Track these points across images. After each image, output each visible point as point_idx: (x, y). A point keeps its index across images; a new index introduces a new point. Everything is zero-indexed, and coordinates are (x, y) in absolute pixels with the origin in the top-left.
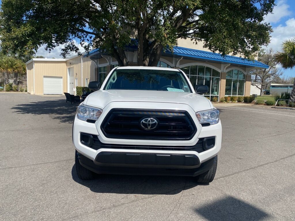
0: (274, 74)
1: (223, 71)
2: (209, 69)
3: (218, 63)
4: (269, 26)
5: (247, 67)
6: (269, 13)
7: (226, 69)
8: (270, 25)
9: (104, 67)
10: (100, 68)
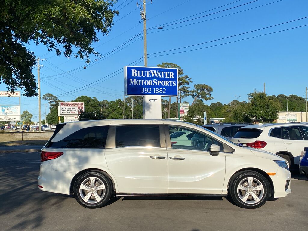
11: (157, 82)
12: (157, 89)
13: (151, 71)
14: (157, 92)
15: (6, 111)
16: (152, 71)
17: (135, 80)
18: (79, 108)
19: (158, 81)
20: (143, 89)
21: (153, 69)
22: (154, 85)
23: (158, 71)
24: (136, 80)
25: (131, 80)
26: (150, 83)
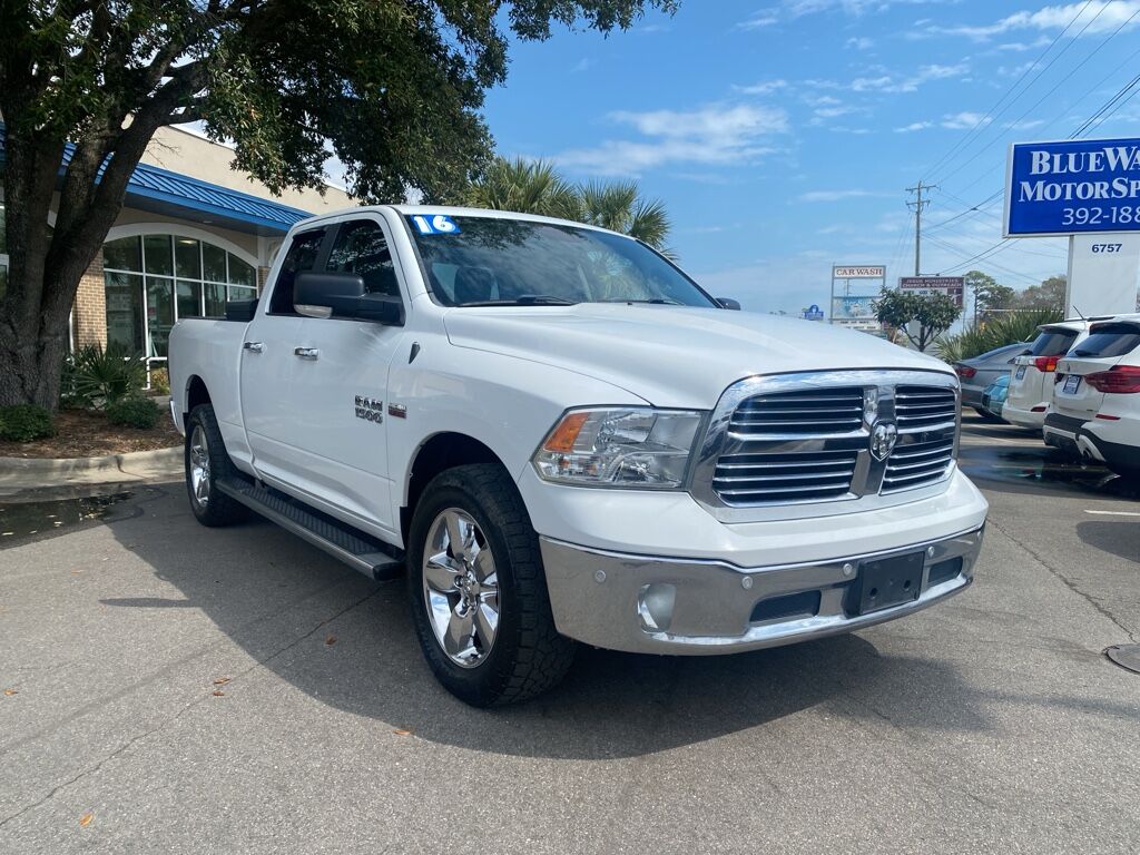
1: (267, 263)
11: (1129, 186)
12: (1126, 211)
13: (1106, 149)
14: (1125, 218)
15: (853, 310)
16: (1109, 151)
17: (1040, 184)
18: (950, 291)
19: (1133, 183)
20: (1069, 212)
21: (1115, 144)
22: (1113, 195)
23: (1134, 148)
24: (1045, 186)
25: (1026, 185)
26: (1098, 190)
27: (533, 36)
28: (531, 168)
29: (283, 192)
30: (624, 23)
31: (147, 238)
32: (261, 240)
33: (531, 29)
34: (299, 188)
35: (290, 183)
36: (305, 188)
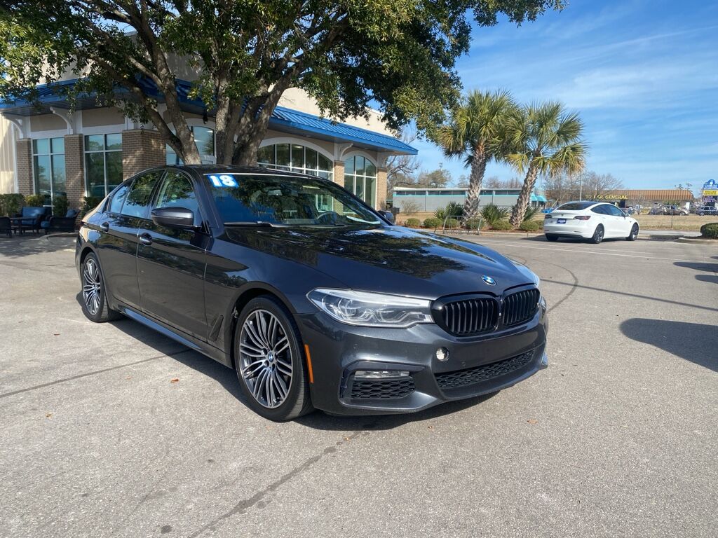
0: (403, 166)
1: (339, 158)
2: (311, 153)
3: (328, 140)
4: (456, 76)
5: (380, 152)
6: (462, 53)
7: (343, 155)
8: (458, 75)
9: (51, 139)
10: (36, 140)
27: (487, 23)
28: (494, 97)
29: (346, 119)
30: (532, 17)
31: (278, 146)
32: (336, 145)
33: (486, 19)
34: (355, 117)
35: (350, 114)
36: (358, 117)
